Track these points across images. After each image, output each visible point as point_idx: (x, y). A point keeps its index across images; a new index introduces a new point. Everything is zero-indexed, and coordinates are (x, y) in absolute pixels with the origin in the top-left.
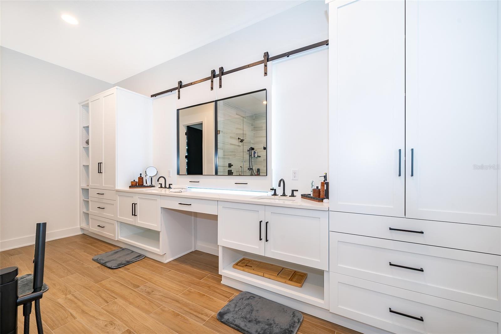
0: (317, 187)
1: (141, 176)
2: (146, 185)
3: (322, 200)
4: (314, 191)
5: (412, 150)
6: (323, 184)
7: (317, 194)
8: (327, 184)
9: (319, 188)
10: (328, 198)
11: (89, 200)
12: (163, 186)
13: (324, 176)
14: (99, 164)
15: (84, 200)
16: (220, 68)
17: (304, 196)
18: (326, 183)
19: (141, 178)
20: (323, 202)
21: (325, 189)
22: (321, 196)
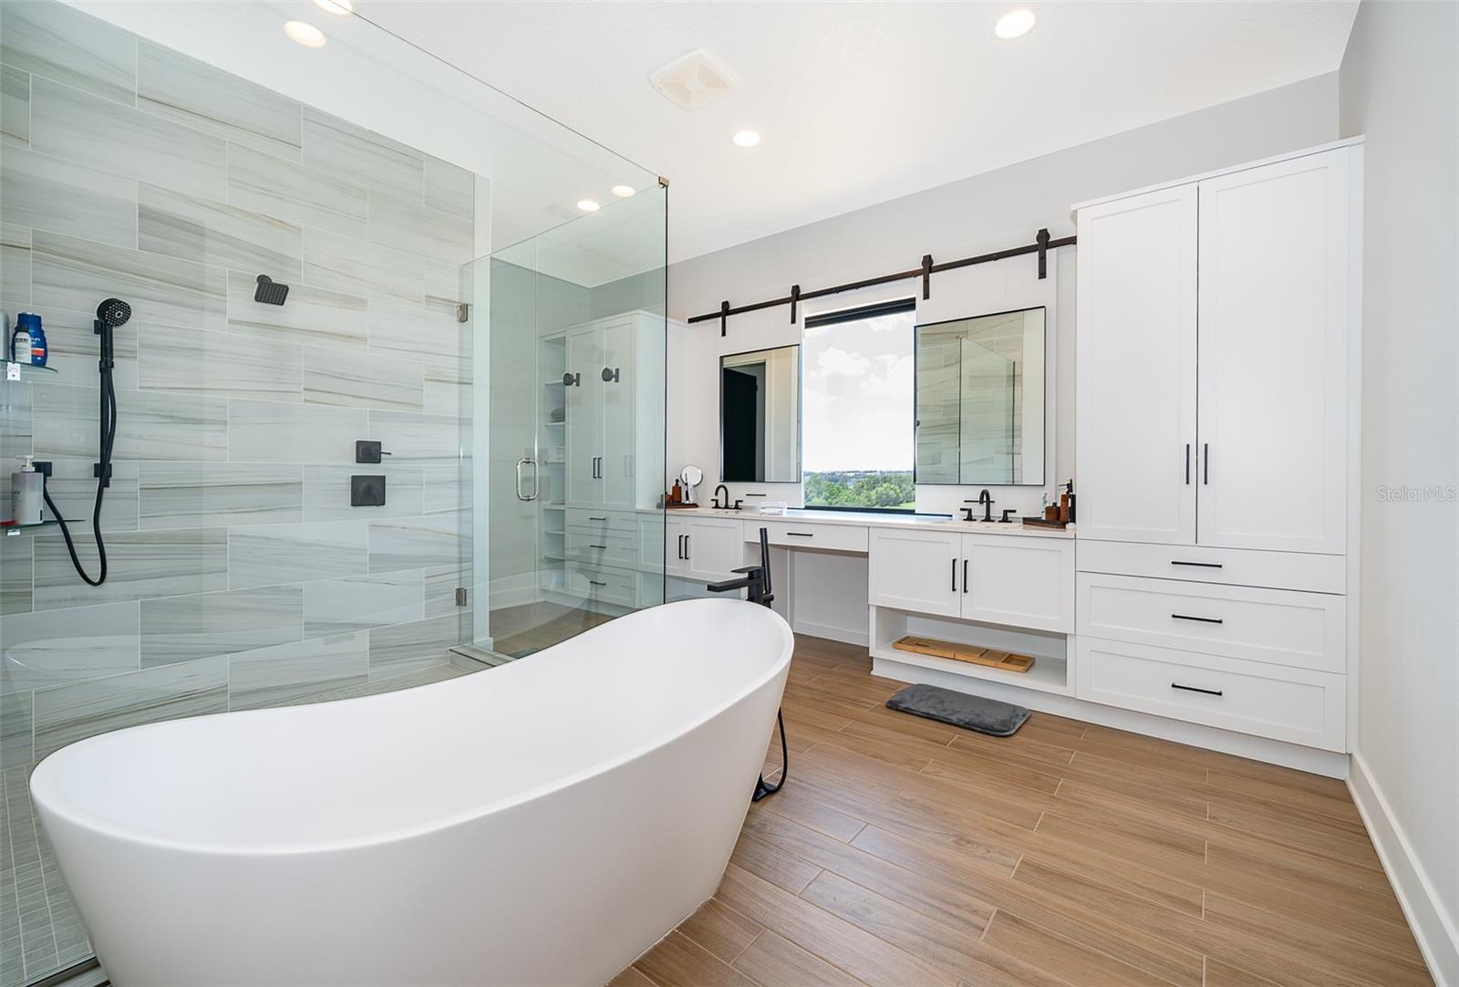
0: (1055, 504)
1: (677, 484)
2: (687, 502)
3: (1063, 526)
4: (1048, 510)
5: (1206, 445)
6: (1064, 498)
7: (1054, 516)
8: (1073, 498)
9: (1059, 505)
10: (1074, 520)
11: (567, 533)
12: (722, 504)
13: (1068, 485)
14: (597, 461)
15: (548, 534)
16: (924, 257)
17: (1027, 521)
18: (1070, 497)
19: (677, 489)
20: (1065, 528)
21: (1070, 505)
22: (1062, 518)
